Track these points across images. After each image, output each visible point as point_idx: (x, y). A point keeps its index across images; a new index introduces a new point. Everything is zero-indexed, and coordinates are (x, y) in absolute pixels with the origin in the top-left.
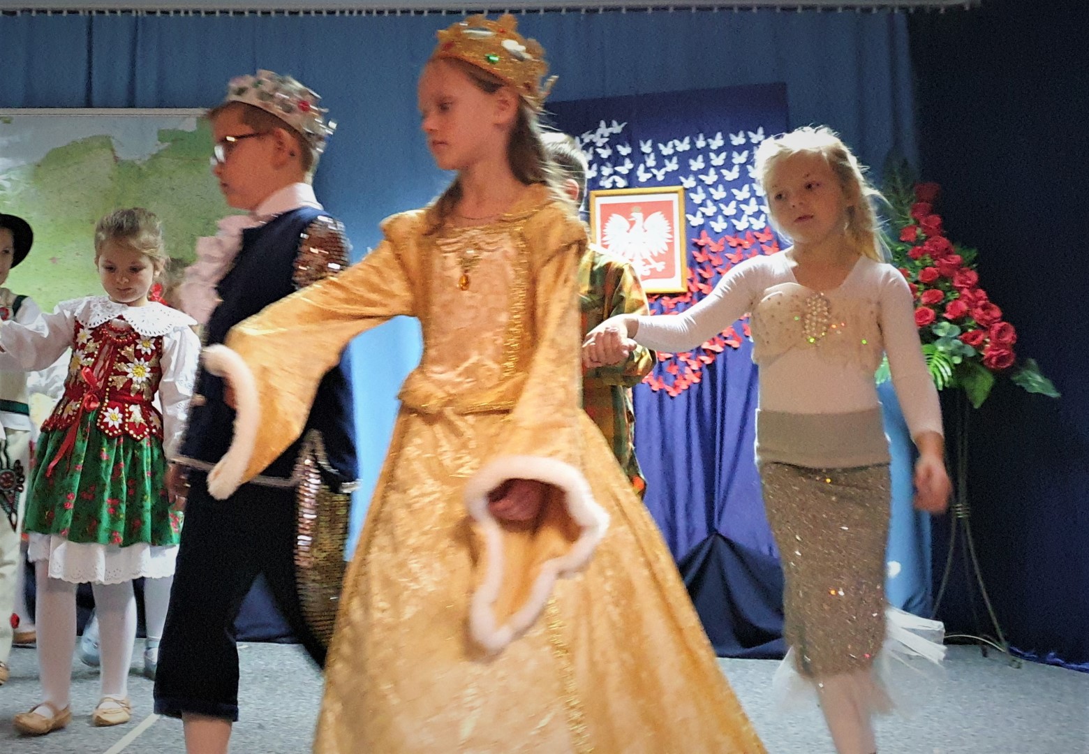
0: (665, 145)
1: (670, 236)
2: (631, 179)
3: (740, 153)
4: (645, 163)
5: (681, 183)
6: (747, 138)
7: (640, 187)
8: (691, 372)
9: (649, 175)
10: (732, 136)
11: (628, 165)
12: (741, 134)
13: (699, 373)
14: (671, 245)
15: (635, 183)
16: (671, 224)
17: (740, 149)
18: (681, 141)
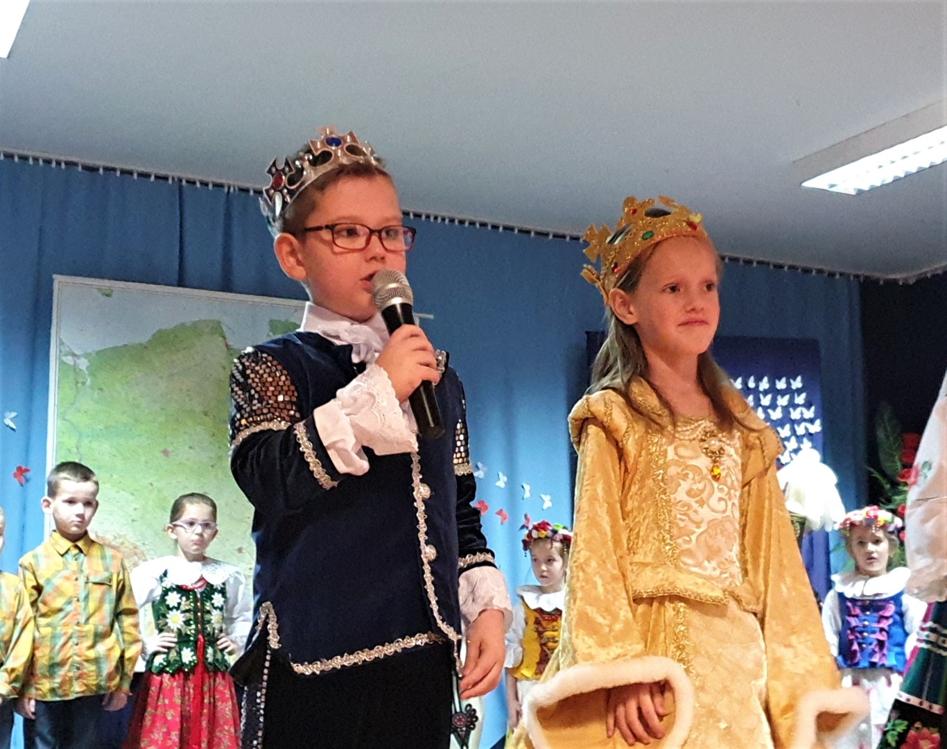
3: (783, 396)
6: (789, 384)
10: (777, 382)
12: (784, 380)
17: (783, 393)
18: (736, 380)
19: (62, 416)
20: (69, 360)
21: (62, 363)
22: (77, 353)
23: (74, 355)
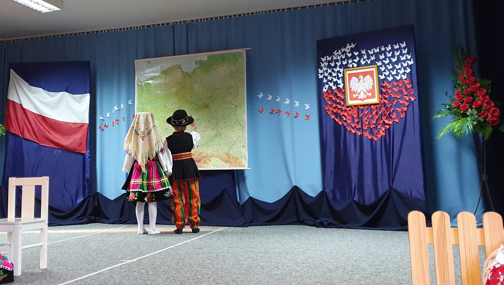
0: (371, 51)
1: (373, 83)
2: (359, 64)
3: (397, 52)
4: (363, 57)
5: (377, 64)
6: (400, 45)
7: (362, 66)
8: (382, 132)
9: (365, 62)
10: (394, 45)
11: (358, 59)
12: (398, 44)
13: (385, 132)
14: (373, 87)
15: (360, 65)
16: (373, 79)
17: (397, 50)
18: (376, 49)
19: (139, 100)
20: (140, 83)
21: (138, 85)
22: (142, 81)
23: (141, 82)
